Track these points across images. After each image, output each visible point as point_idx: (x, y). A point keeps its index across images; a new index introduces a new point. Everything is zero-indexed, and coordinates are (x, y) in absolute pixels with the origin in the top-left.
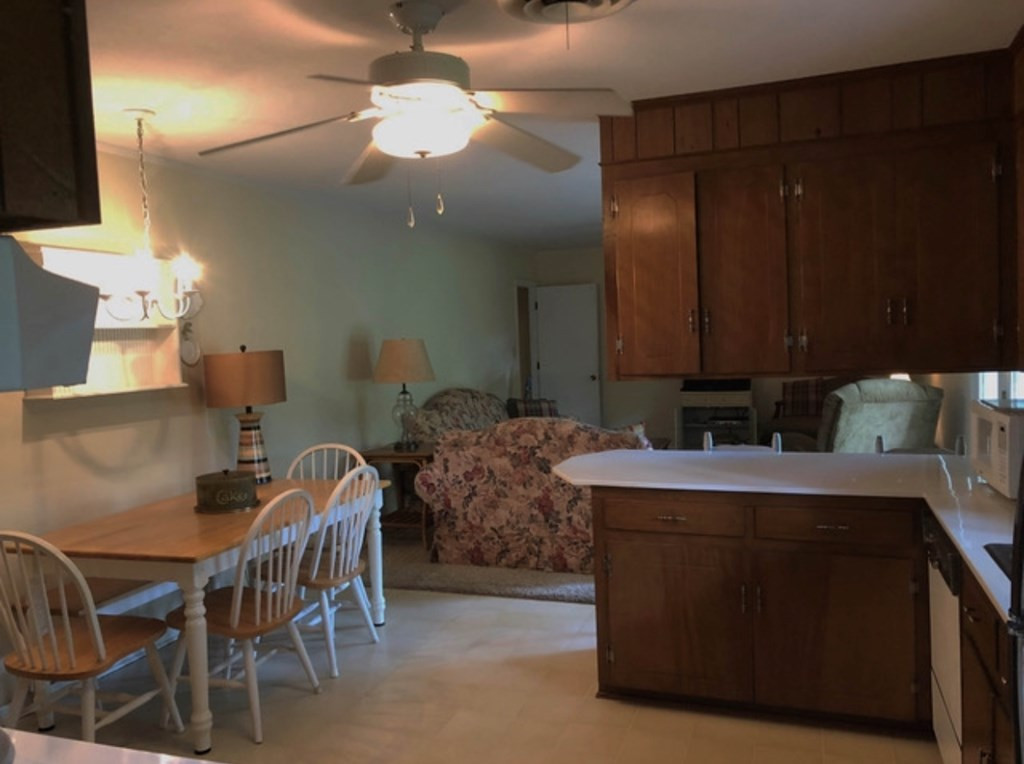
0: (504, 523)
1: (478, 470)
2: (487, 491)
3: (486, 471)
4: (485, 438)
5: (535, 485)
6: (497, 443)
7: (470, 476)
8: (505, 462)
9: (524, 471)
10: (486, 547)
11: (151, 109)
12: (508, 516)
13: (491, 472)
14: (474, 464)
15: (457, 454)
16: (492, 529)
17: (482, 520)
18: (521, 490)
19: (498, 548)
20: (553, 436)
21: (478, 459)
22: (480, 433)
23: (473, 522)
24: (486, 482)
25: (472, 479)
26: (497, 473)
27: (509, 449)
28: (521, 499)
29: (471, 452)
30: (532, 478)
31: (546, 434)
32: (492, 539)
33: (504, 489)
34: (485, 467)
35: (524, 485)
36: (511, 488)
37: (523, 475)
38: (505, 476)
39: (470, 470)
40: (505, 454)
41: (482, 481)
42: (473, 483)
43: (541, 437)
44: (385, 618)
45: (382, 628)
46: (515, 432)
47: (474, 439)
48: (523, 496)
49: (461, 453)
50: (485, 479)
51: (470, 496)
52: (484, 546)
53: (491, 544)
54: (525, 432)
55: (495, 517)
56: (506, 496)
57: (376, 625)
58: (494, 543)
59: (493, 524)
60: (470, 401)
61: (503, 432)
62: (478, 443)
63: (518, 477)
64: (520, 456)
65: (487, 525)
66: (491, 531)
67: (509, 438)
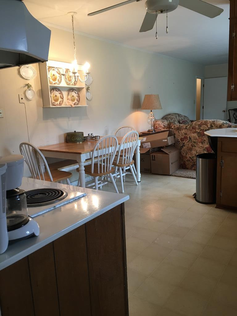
0: (194, 156)
1: (186, 138)
2: (189, 145)
3: (189, 138)
4: (188, 127)
5: (206, 143)
6: (193, 128)
7: (182, 139)
8: (195, 135)
9: (202, 138)
10: (188, 163)
11: (76, 12)
12: (196, 153)
13: (190, 138)
14: (184, 136)
15: (179, 132)
16: (189, 157)
17: (186, 154)
18: (200, 145)
19: (191, 164)
20: (214, 126)
21: (186, 134)
22: (187, 125)
23: (183, 155)
24: (188, 142)
25: (183, 141)
26: (192, 139)
27: (197, 130)
28: (200, 147)
29: (183, 131)
30: (205, 140)
31: (211, 125)
32: (190, 160)
33: (194, 144)
34: (188, 137)
35: (202, 143)
36: (197, 144)
37: (202, 140)
38: (195, 140)
39: (183, 138)
40: (195, 132)
41: (187, 141)
42: (184, 142)
43: (209, 126)
44: (141, 180)
45: (140, 183)
46: (200, 124)
47: (185, 127)
48: (201, 147)
49: (180, 132)
50: (188, 141)
51: (182, 146)
52: (187, 163)
53: (189, 162)
54: (203, 124)
55: (191, 153)
56: (195, 147)
57: (138, 182)
58: (190, 162)
59: (190, 156)
60: (178, 117)
61: (195, 124)
62: (186, 128)
63: (200, 140)
64: (201, 133)
65: (188, 156)
66: (189, 158)
67: (197, 127)
